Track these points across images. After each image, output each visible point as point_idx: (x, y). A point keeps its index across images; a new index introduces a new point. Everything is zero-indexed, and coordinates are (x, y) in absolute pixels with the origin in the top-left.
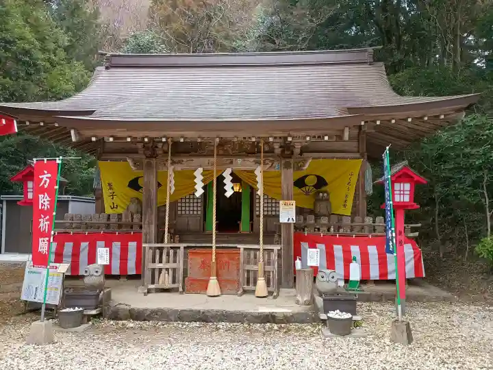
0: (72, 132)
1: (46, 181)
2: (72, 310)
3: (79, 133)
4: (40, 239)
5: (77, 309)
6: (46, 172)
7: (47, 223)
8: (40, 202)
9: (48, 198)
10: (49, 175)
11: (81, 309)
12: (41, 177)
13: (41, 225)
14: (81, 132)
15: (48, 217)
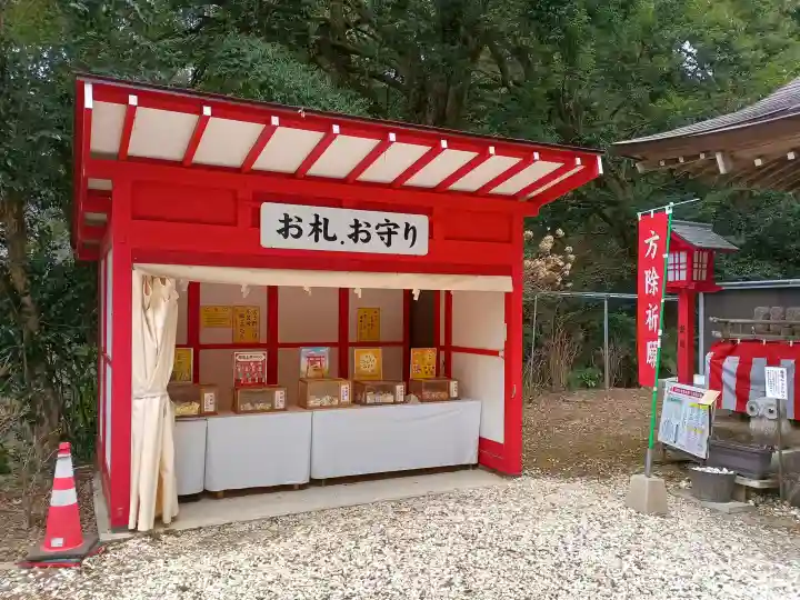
0: (719, 157)
1: (653, 247)
2: (716, 471)
3: (732, 157)
4: (649, 344)
5: (725, 471)
6: (653, 232)
7: (656, 316)
8: (647, 282)
9: (657, 277)
10: (657, 237)
11: (732, 472)
12: (646, 242)
13: (649, 320)
14: (738, 154)
15: (656, 308)
